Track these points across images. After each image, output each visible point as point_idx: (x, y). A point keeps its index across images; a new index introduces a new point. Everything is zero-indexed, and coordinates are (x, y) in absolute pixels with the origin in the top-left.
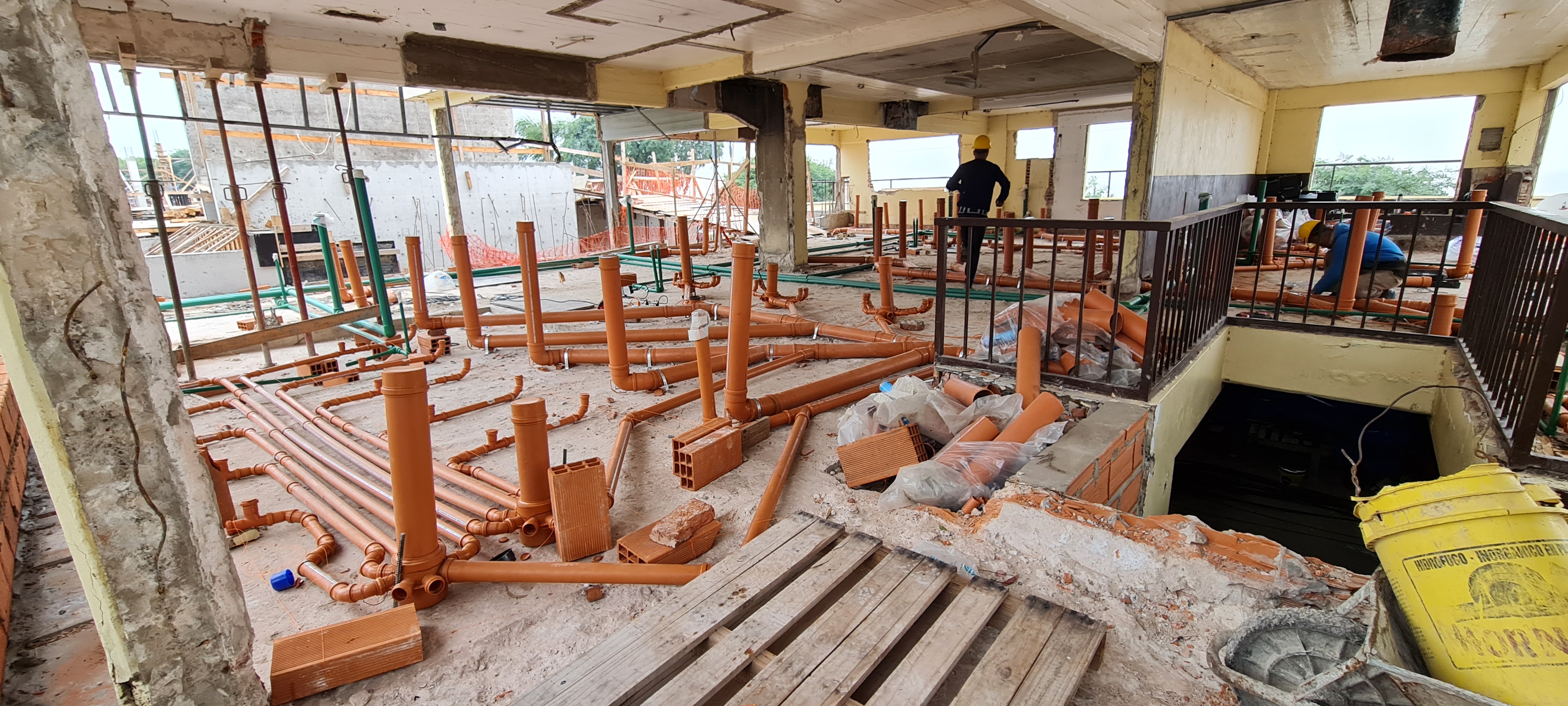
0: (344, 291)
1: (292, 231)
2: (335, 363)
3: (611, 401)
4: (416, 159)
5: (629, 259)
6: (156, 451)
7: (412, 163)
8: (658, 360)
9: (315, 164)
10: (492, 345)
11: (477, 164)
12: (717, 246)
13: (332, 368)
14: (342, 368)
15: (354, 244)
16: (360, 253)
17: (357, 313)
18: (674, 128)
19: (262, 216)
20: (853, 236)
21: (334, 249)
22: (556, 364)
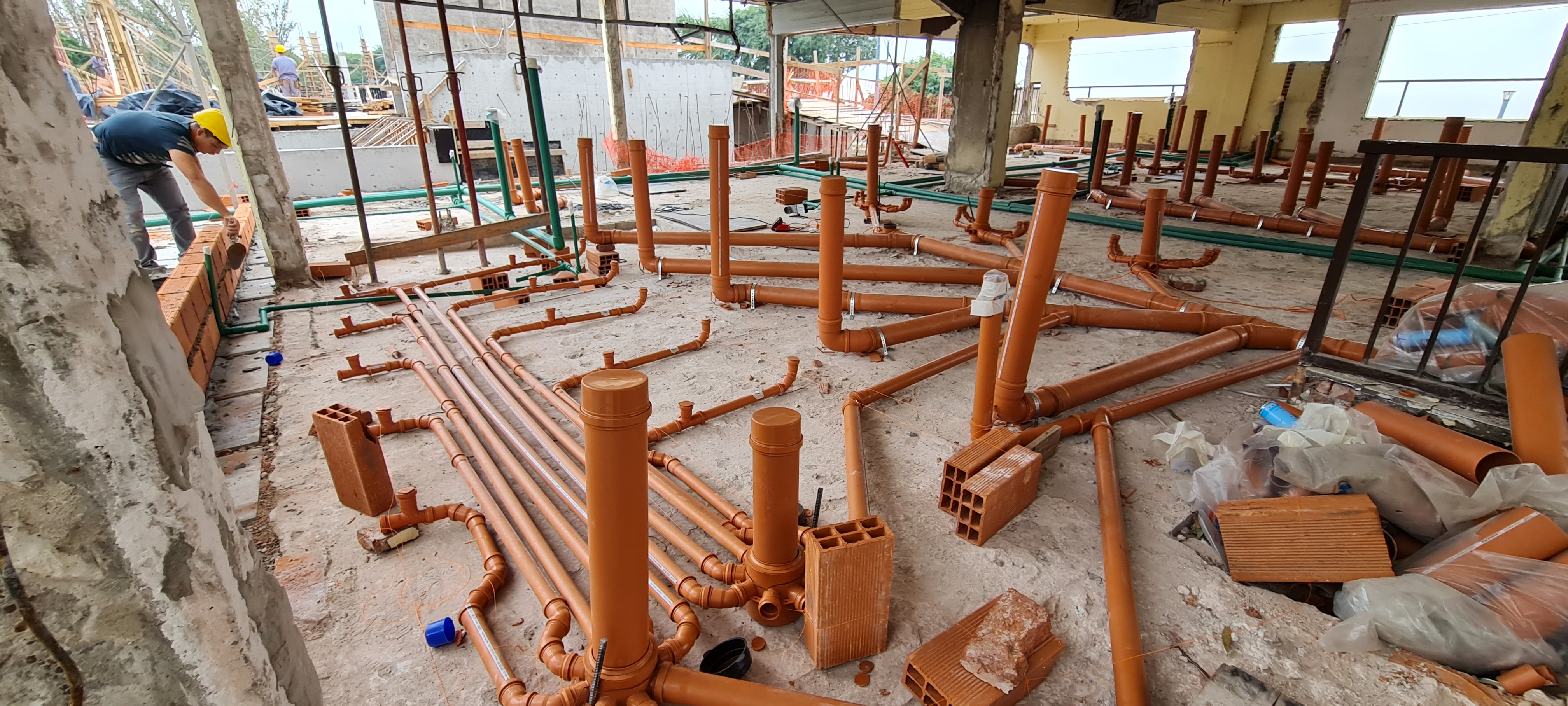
0: (515, 192)
1: (466, 127)
2: (505, 278)
3: (818, 364)
4: (581, 55)
5: (793, 171)
6: (147, 654)
7: (577, 58)
8: (864, 308)
9: (489, 58)
10: (666, 270)
11: (639, 61)
12: (886, 160)
13: (503, 283)
14: (512, 283)
15: (525, 143)
16: (530, 152)
17: (528, 221)
18: (856, 19)
19: (442, 110)
20: (1041, 153)
21: (506, 148)
22: (741, 302)
